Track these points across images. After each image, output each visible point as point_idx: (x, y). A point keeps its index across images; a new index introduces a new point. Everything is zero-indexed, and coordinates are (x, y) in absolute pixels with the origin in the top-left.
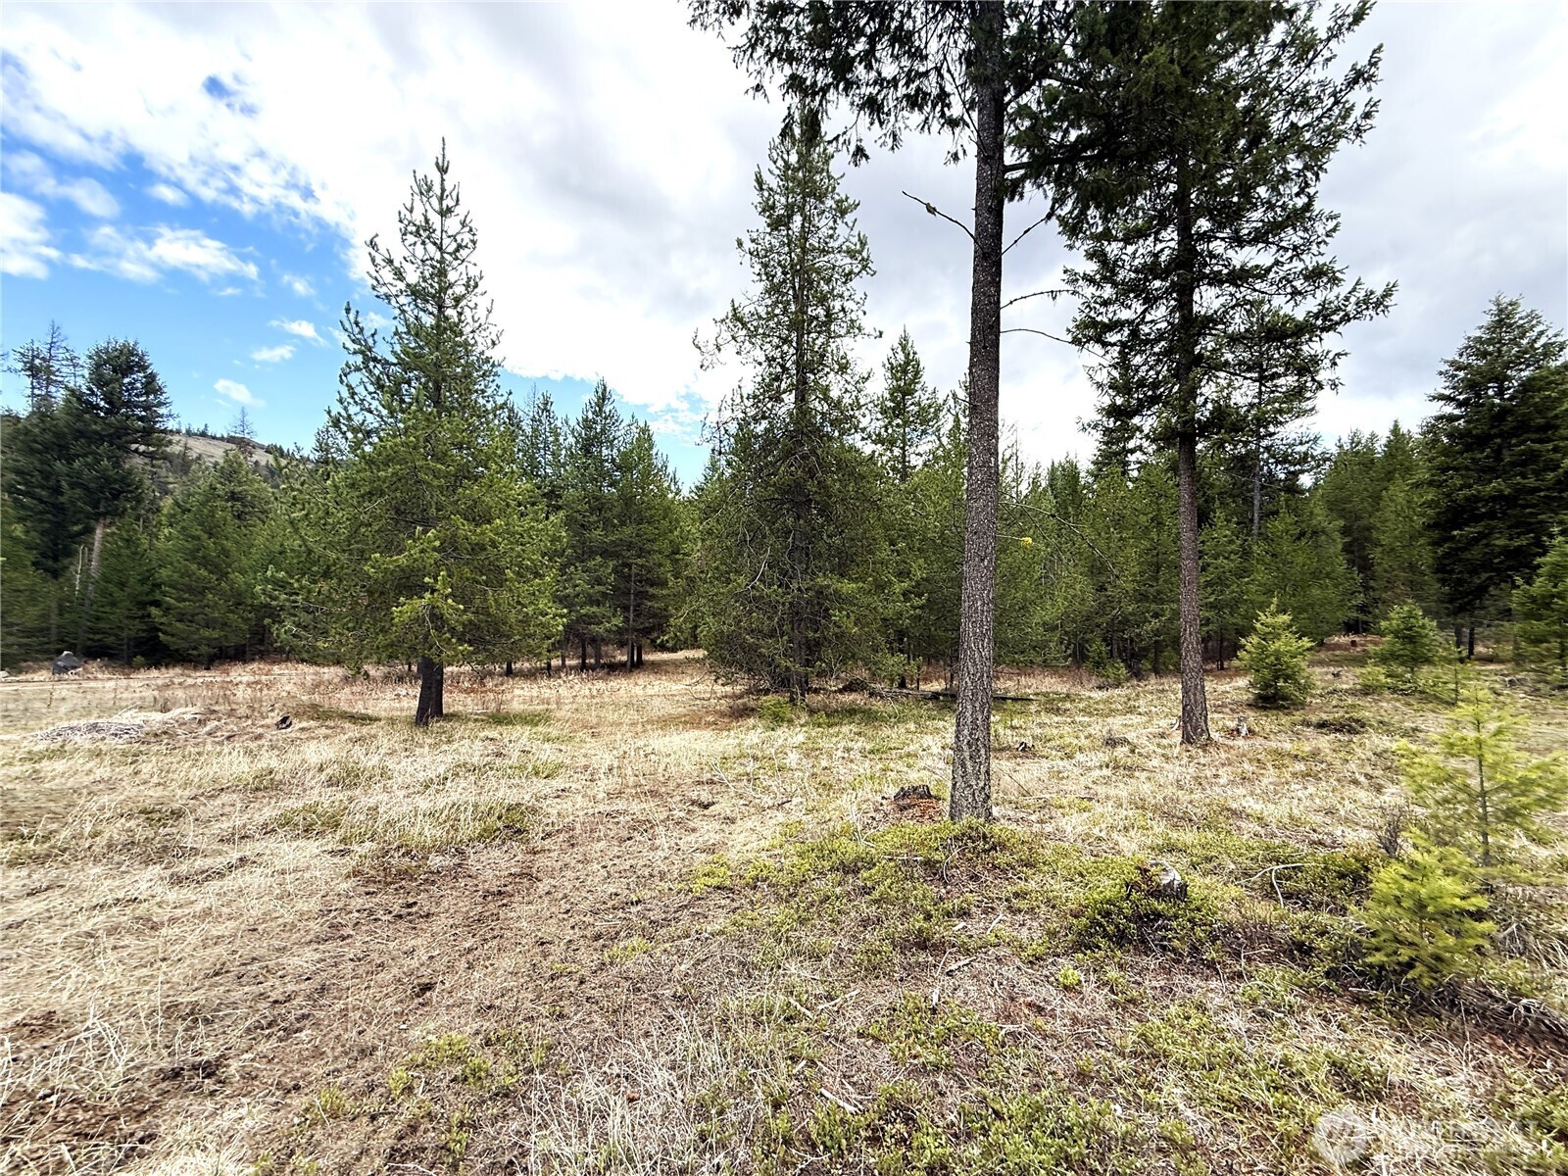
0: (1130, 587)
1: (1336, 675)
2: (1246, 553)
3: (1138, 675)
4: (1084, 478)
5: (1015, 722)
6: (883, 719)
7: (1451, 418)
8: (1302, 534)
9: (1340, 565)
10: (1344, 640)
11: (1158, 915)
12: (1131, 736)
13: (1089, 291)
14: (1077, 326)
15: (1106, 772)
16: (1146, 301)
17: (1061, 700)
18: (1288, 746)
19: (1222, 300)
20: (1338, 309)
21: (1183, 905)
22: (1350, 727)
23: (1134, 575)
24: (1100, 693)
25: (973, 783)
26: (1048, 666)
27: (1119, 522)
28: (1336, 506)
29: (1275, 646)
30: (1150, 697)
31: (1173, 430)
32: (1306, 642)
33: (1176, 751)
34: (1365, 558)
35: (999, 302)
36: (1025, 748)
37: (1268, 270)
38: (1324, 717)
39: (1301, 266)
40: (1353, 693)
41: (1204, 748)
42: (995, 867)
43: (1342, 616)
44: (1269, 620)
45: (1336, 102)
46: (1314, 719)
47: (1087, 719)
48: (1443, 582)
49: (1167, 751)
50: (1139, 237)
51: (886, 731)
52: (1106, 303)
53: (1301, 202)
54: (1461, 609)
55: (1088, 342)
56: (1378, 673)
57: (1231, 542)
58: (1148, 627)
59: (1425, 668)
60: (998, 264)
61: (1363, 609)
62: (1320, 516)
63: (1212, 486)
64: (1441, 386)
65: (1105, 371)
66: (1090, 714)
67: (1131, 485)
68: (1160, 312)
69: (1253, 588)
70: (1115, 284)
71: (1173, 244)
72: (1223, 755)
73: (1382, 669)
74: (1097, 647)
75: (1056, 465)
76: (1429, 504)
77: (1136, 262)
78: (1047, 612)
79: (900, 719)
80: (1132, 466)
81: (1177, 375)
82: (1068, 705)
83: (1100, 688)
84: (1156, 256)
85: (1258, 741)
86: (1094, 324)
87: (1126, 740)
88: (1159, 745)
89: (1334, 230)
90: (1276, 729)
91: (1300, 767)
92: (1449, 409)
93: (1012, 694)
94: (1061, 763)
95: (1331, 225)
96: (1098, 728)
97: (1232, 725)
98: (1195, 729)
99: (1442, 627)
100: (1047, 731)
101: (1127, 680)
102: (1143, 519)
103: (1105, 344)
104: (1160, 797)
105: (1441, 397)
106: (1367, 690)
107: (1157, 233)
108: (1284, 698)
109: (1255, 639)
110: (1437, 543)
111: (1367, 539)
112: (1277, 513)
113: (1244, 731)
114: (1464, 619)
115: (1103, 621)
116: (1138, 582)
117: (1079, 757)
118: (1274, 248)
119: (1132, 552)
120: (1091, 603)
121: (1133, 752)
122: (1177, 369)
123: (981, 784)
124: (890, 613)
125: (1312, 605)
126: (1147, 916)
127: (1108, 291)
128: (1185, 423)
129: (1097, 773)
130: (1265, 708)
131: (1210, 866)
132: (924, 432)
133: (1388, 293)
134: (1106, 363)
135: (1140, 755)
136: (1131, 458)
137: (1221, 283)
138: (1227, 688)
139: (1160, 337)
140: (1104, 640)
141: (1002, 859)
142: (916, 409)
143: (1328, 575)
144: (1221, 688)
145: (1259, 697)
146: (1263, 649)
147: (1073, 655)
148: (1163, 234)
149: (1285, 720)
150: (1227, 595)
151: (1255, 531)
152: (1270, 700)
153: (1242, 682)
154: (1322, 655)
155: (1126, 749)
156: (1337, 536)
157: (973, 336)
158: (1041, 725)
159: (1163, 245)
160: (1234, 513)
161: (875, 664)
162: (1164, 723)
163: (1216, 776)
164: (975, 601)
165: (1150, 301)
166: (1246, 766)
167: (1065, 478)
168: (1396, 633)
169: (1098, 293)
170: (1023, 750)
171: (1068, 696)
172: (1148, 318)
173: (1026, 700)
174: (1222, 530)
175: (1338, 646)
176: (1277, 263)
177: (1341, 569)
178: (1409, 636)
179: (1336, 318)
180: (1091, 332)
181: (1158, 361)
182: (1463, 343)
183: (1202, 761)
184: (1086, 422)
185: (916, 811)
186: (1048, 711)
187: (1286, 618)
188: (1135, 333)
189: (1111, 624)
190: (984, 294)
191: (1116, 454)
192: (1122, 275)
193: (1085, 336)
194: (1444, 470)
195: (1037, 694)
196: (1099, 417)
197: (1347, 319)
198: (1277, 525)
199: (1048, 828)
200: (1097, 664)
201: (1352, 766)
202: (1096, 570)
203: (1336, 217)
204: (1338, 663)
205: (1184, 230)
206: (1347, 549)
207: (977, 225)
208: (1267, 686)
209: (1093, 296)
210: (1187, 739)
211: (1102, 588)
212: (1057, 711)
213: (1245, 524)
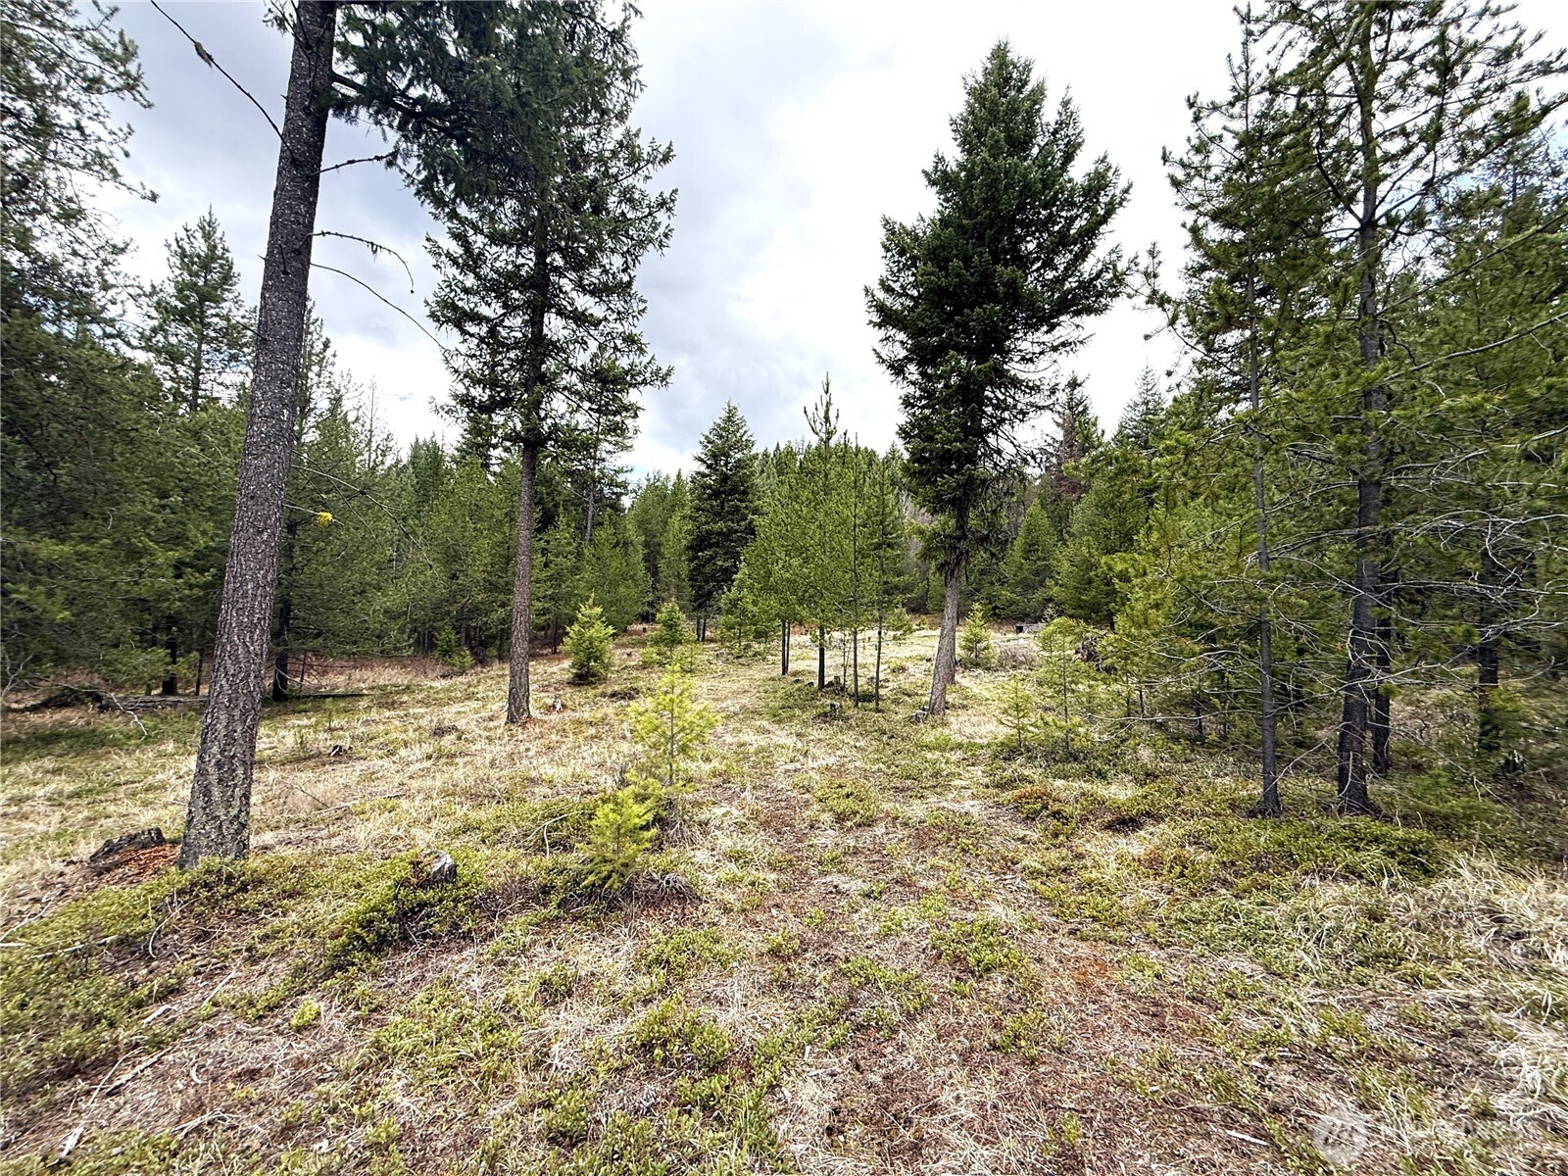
0: (479, 576)
1: (629, 655)
2: (579, 555)
3: (482, 661)
4: (448, 464)
5: (335, 723)
6: (116, 744)
7: (704, 475)
8: (617, 543)
9: (641, 570)
10: (638, 627)
11: (422, 905)
12: (461, 724)
13: (452, 271)
14: (438, 303)
15: (428, 764)
16: (505, 306)
17: (397, 693)
18: (586, 715)
19: (566, 332)
20: (640, 373)
21: (450, 886)
22: (629, 695)
23: (486, 565)
24: (443, 682)
25: (221, 813)
26: (389, 656)
27: (475, 512)
28: (642, 524)
29: (591, 632)
30: (489, 682)
31: (518, 434)
32: (610, 630)
33: (499, 731)
34: (656, 567)
35: (310, 226)
36: (339, 751)
37: (600, 322)
38: (616, 688)
39: (621, 329)
40: (636, 668)
41: (524, 726)
42: (239, 912)
43: (640, 609)
44: (588, 612)
45: (650, 214)
46: (609, 691)
47: (422, 710)
48: (692, 586)
49: (492, 733)
50: (505, 243)
51: (117, 759)
52: (466, 291)
53: (626, 279)
54: (700, 606)
55: (447, 322)
56: (651, 652)
57: (569, 544)
58: (494, 616)
59: (680, 647)
60: (314, 182)
61: (651, 604)
62: (632, 533)
63: (560, 493)
64: (699, 451)
65: (461, 358)
66: (428, 705)
67: (491, 479)
68: (516, 321)
69: (582, 584)
70: (478, 276)
71: (531, 264)
72: (537, 730)
73: (655, 649)
74: (446, 635)
75: (421, 442)
76: (689, 532)
77: (498, 264)
78: (392, 598)
79: (148, 739)
80: (493, 461)
81: (526, 385)
82: (405, 698)
83: (444, 677)
84: (518, 267)
85: (568, 713)
86: (454, 307)
87: (454, 728)
88: (485, 729)
89: (643, 311)
90: (583, 701)
91: (592, 731)
92: (703, 469)
93: (340, 691)
94: (380, 762)
95: (642, 306)
96: (429, 718)
97: (550, 702)
98: (518, 710)
99: (690, 618)
100: (374, 729)
101: (472, 667)
102: (498, 513)
103: (464, 332)
104: (471, 780)
105: (700, 459)
106: (645, 665)
107: (519, 247)
108: (594, 675)
109: (576, 627)
110: (691, 560)
111: (658, 552)
112: (602, 524)
113: (558, 706)
114: (702, 614)
115: (454, 609)
116: (489, 573)
117: (403, 752)
118: (604, 307)
119: (485, 543)
120: (442, 590)
121: (459, 738)
122: (526, 379)
123: (234, 812)
124: (142, 591)
125: (620, 600)
126: (412, 910)
127: (470, 281)
128: (528, 431)
129: (419, 765)
130: (579, 685)
131: (498, 837)
132: (234, 358)
133: (668, 374)
134: (463, 351)
135: (466, 740)
136: (493, 452)
137: (567, 317)
138: (555, 669)
139: (517, 345)
140: (454, 628)
141: (250, 899)
142: (224, 323)
143: (632, 577)
144: (550, 670)
145: (577, 676)
146: (581, 634)
147: (418, 643)
148: (524, 251)
149: (591, 693)
150: (564, 589)
151: (588, 537)
152: (584, 678)
153: (567, 664)
154: (625, 640)
155: (453, 737)
156: (640, 547)
157: (270, 253)
158: (366, 723)
159: (523, 261)
160: (574, 520)
161: (108, 663)
162: (495, 707)
163: (527, 750)
164: (245, 582)
165: (510, 308)
166: (553, 737)
167: (427, 459)
168: (664, 623)
169: (461, 278)
170: (337, 754)
171: (408, 687)
172: (507, 323)
173: (358, 695)
174: (562, 533)
175: (636, 632)
176: (605, 319)
177: (640, 574)
178: (671, 625)
179: (639, 379)
180: (450, 313)
181: (512, 366)
182: (712, 426)
183: (520, 737)
184: (440, 404)
185: (131, 869)
186: (381, 706)
187: (598, 610)
188: (493, 332)
189: (460, 612)
190: (291, 208)
191: (479, 446)
192: (485, 270)
193: (444, 316)
194: (698, 509)
195: (373, 688)
196: (454, 403)
197: (644, 382)
198: (602, 534)
199: (336, 842)
200: (446, 653)
201: (625, 726)
202: (452, 557)
203: (645, 302)
204: (633, 645)
205: (541, 255)
206: (646, 559)
207: (288, 119)
208: (582, 666)
209: (454, 278)
210: (511, 720)
211: (454, 577)
212: (391, 706)
213: (581, 529)
